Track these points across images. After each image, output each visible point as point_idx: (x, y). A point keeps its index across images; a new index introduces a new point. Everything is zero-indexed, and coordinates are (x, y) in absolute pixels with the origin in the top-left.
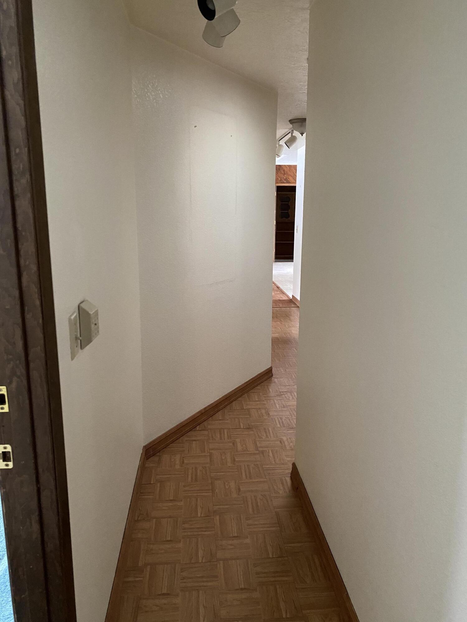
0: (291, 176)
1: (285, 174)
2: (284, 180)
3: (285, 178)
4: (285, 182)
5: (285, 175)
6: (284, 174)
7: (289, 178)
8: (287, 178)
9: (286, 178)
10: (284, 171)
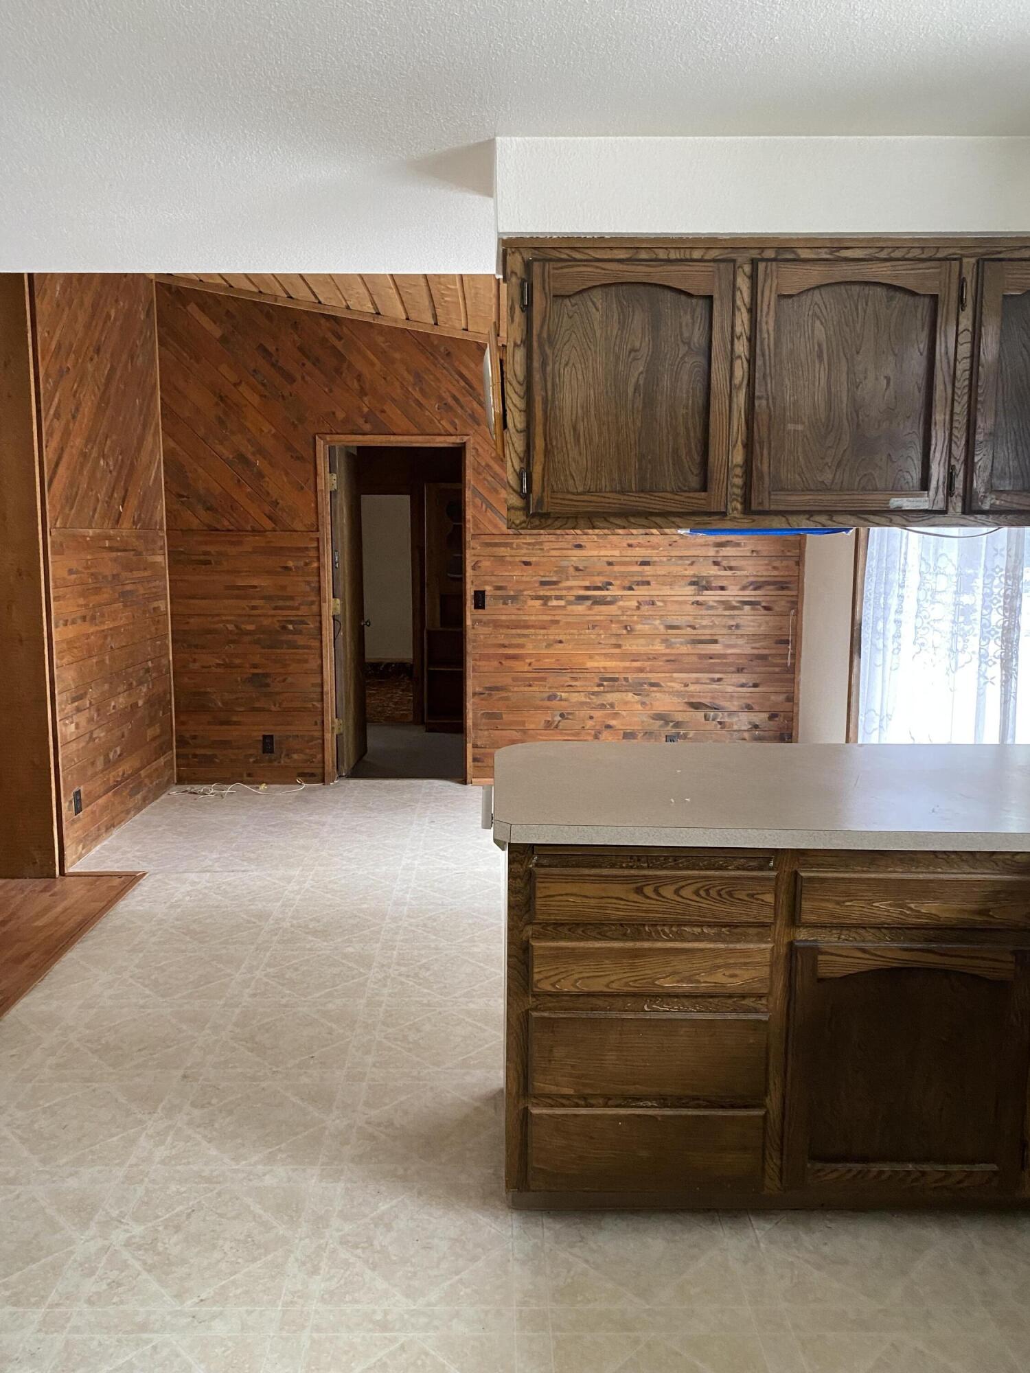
0: (394, 400)
1: (366, 395)
2: (361, 421)
3: (366, 410)
4: (367, 427)
5: (366, 399)
6: (363, 392)
7: (383, 411)
8: (378, 413)
9: (370, 410)
10: (359, 377)
